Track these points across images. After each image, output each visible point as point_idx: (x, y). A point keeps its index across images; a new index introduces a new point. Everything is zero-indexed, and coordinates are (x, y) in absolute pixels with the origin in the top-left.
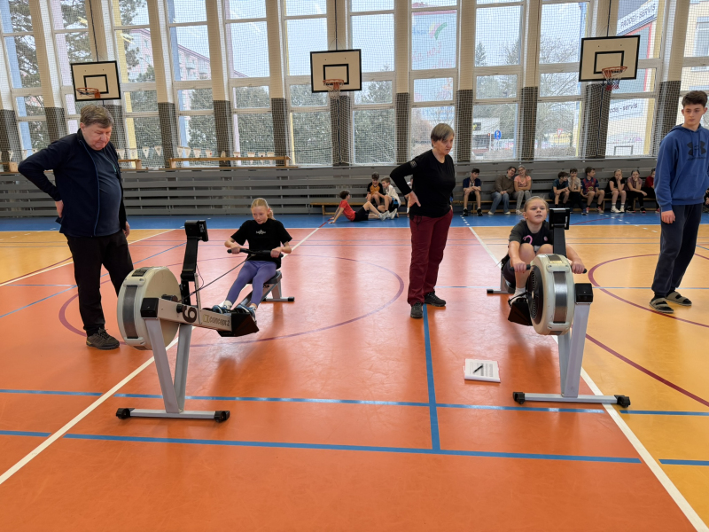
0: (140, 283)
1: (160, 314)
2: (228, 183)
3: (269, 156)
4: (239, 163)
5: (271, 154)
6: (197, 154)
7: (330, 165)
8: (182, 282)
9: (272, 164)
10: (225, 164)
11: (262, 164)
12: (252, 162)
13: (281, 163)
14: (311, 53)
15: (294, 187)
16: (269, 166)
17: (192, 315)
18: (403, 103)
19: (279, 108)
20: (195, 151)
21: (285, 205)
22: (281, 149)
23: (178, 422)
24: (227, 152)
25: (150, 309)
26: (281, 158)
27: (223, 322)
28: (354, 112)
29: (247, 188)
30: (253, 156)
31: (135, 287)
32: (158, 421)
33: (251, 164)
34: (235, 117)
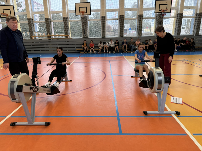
0: (16, 80)
1: (23, 91)
2: (50, 43)
3: (63, 35)
4: (54, 37)
5: (63, 34)
6: (41, 34)
7: (82, 38)
8: (32, 78)
9: (64, 37)
10: (49, 37)
11: (61, 37)
12: (58, 37)
13: (67, 37)
14: (75, 3)
15: (71, 44)
16: (63, 38)
17: (36, 90)
18: (103, 19)
19: (66, 20)
20: (40, 34)
21: (68, 50)
22: (66, 33)
23: (32, 126)
24: (50, 34)
25: (20, 89)
26: (67, 35)
27: (48, 91)
28: (89, 21)
29: (56, 45)
30: (58, 35)
31: (14, 82)
32: (25, 126)
33: (57, 37)
34: (52, 23)
